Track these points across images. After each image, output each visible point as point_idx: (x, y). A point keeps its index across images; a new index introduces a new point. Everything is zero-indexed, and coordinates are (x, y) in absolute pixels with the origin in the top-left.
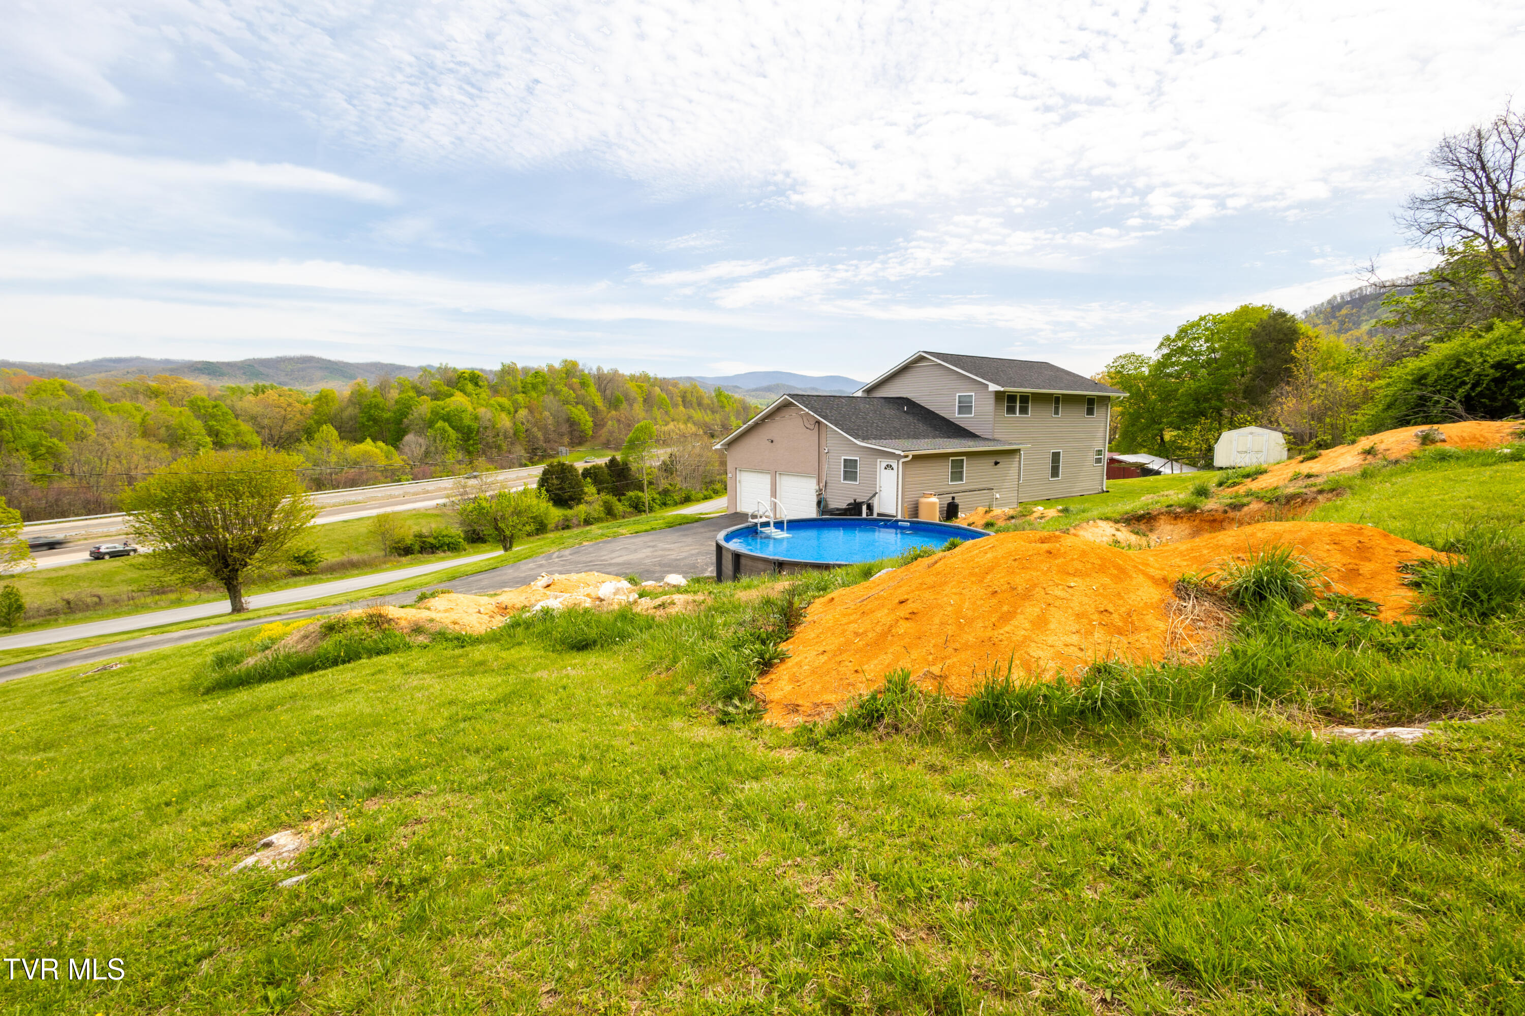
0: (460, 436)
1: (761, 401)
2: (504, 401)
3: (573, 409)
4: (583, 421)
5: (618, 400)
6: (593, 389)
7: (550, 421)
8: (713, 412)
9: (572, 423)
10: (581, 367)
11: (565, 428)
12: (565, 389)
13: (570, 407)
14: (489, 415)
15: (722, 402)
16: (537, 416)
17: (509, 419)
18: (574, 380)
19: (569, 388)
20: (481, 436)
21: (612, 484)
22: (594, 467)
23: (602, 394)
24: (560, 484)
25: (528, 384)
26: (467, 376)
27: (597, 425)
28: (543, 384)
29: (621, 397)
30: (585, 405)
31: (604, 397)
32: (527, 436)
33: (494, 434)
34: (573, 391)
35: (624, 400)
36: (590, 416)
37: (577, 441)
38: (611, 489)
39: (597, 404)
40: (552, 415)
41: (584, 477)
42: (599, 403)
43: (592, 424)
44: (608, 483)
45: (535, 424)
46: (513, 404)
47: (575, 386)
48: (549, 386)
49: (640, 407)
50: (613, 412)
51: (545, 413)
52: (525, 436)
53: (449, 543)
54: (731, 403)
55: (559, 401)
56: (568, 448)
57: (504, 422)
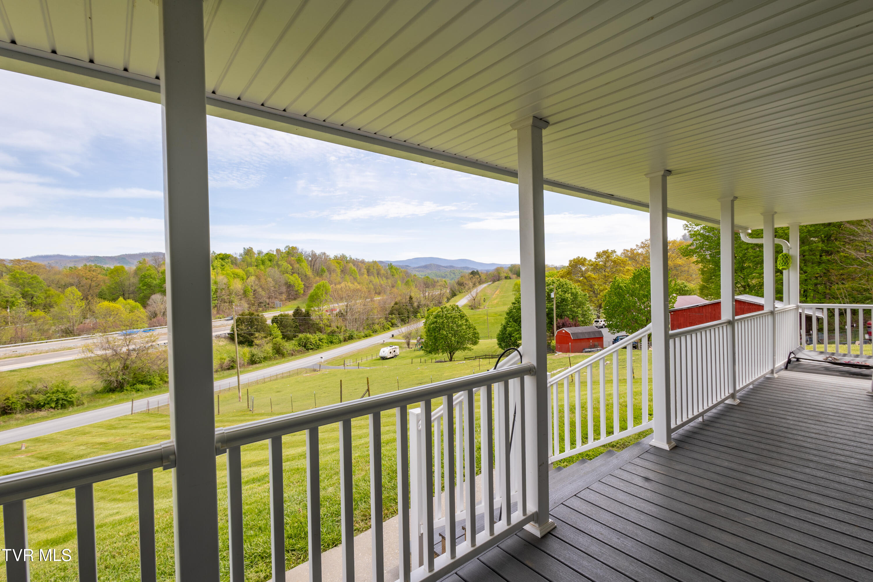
1: (421, 273)
2: (240, 271)
3: (290, 277)
4: (296, 285)
5: (323, 271)
6: (305, 264)
7: (272, 283)
8: (387, 278)
9: (289, 286)
10: (300, 250)
11: (284, 289)
12: (285, 264)
13: (288, 275)
14: (225, 281)
15: (393, 272)
16: (263, 281)
17: (241, 283)
18: (292, 258)
19: (288, 263)
20: (218, 294)
21: (295, 327)
22: (281, 315)
23: (312, 267)
24: (248, 329)
25: (260, 261)
26: (221, 256)
27: (307, 287)
28: (270, 261)
29: (325, 269)
30: (299, 274)
31: (313, 269)
32: (254, 294)
33: (228, 293)
34: (291, 265)
35: (326, 271)
36: (302, 281)
37: (293, 297)
38: (295, 331)
39: (307, 273)
40: (274, 280)
41: (273, 323)
42: (309, 273)
43: (303, 286)
44: (292, 327)
45: (261, 286)
46: (246, 273)
47: (293, 262)
48: (275, 262)
49: (337, 275)
50: (318, 278)
51: (270, 279)
52: (252, 294)
53: (58, 400)
54: (399, 273)
55: (280, 272)
56: (284, 302)
57: (237, 285)
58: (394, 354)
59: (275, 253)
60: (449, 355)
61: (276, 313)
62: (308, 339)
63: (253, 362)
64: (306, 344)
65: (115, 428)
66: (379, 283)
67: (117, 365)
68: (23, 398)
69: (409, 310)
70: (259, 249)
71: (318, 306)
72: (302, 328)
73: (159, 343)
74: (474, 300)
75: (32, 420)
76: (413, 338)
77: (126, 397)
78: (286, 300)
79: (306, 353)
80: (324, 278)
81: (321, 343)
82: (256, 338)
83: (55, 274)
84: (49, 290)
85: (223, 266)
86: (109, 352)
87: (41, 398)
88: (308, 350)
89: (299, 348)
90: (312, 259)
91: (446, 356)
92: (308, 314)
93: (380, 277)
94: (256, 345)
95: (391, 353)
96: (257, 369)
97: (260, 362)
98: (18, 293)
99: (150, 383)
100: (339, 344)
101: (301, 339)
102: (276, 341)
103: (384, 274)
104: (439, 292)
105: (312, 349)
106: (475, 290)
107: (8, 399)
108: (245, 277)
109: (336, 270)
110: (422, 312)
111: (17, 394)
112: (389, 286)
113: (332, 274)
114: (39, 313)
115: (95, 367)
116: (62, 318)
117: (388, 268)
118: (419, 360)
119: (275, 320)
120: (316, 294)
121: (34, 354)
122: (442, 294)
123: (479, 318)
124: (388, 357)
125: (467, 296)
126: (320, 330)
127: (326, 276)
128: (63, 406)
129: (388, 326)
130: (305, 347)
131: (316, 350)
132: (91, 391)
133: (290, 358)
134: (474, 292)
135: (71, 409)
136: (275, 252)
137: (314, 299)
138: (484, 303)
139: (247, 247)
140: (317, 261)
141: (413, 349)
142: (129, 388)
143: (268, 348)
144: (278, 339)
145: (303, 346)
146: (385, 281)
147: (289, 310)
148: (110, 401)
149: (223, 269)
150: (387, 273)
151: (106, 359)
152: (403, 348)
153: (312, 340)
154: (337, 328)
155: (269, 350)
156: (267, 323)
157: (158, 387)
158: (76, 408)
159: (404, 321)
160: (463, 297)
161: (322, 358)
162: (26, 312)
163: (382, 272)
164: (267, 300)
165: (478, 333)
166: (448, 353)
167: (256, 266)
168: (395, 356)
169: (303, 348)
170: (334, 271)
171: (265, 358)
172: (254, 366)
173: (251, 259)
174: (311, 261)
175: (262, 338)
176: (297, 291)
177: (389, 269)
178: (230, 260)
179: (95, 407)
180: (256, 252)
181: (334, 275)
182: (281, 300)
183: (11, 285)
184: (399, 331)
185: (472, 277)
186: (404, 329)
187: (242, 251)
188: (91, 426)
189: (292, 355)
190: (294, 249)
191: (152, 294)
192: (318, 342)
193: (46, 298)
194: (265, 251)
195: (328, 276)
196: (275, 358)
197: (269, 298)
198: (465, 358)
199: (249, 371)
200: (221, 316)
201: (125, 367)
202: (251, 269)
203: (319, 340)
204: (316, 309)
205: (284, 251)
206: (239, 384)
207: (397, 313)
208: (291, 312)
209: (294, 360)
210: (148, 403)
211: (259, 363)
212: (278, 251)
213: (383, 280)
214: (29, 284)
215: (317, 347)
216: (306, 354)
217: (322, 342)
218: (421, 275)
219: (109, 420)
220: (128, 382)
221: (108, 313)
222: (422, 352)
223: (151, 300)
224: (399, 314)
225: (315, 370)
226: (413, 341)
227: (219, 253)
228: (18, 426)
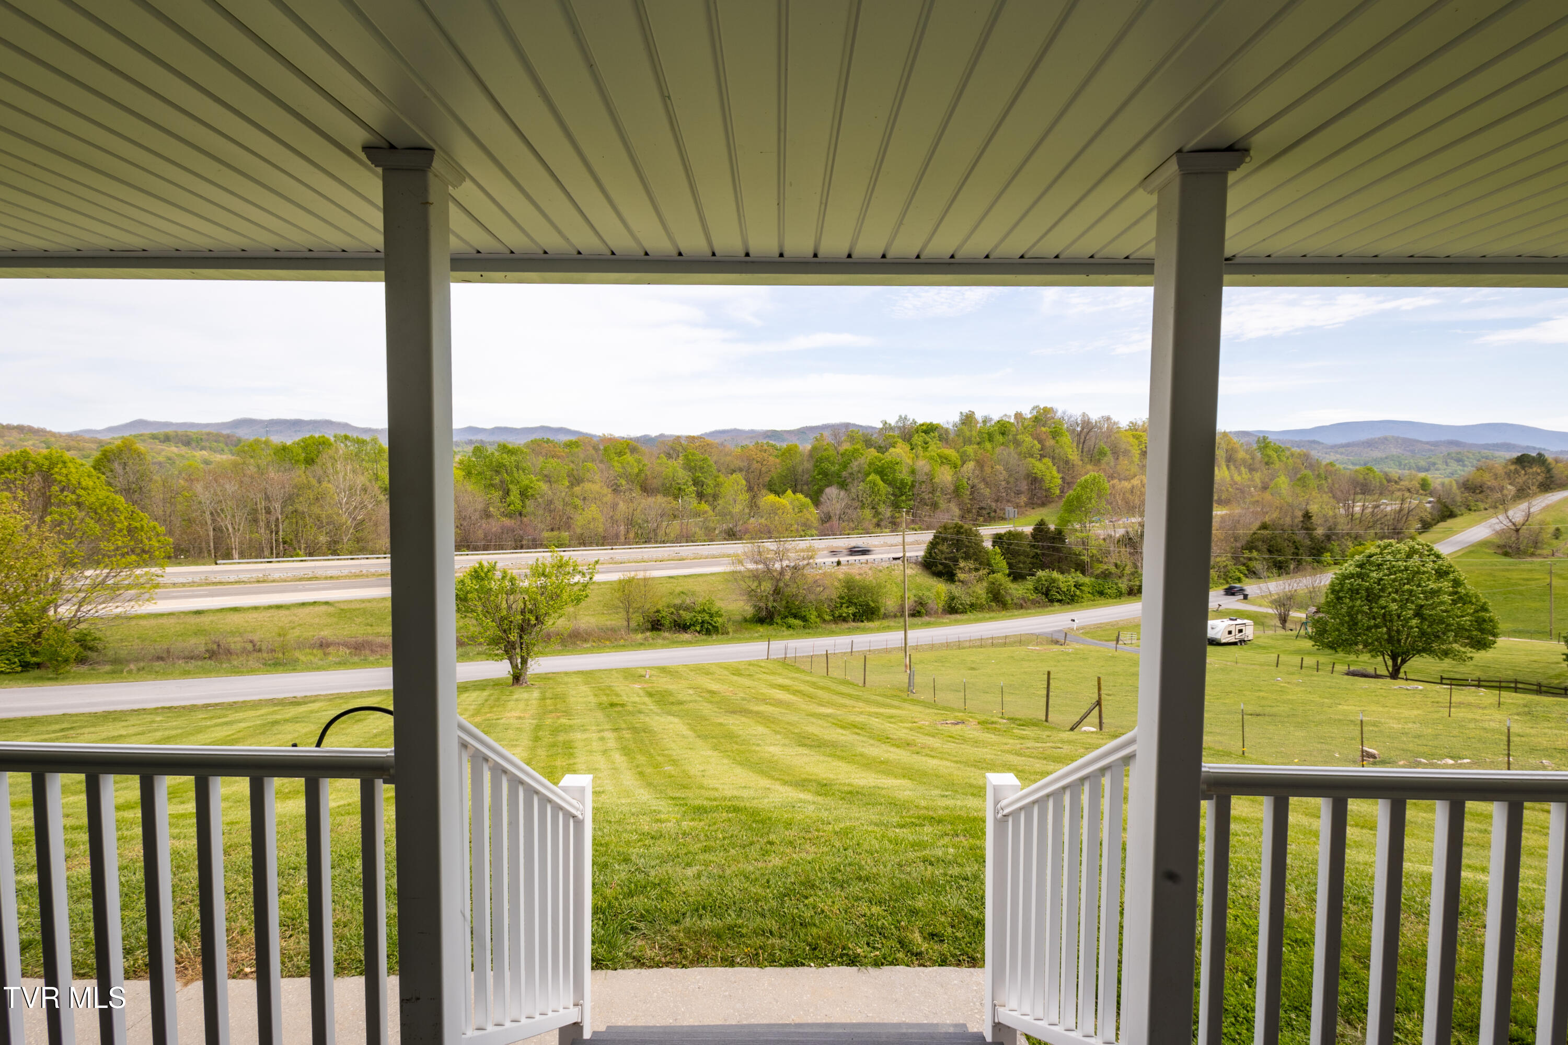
0: (890, 490)
1: (1352, 458)
2: (951, 453)
3: (1038, 464)
4: (1048, 478)
5: (1102, 453)
6: (1066, 440)
7: (1004, 474)
8: (1252, 469)
9: (1034, 480)
10: (1059, 414)
11: (1024, 486)
12: (1029, 439)
13: (1033, 460)
14: (927, 469)
15: (1269, 456)
16: (988, 470)
17: (952, 473)
18: (1043, 429)
19: (1034, 439)
20: (916, 491)
21: (1033, 557)
22: (1010, 533)
23: (1081, 446)
24: (952, 552)
25: (985, 435)
26: (924, 428)
27: (1068, 483)
28: (1003, 434)
29: (1107, 449)
30: (1053, 458)
31: (1083, 448)
32: (972, 493)
33: (931, 490)
34: (1040, 442)
35: (1109, 453)
36: (1059, 472)
37: (1039, 502)
38: (1032, 564)
39: (1070, 457)
40: (1007, 469)
41: (994, 546)
42: (1073, 455)
43: (1060, 481)
44: (1027, 556)
45: (984, 480)
46: (961, 457)
47: (1044, 437)
48: (1010, 437)
49: (1132, 462)
50: (1089, 467)
51: (998, 467)
52: (968, 493)
53: (703, 622)
54: (1285, 459)
55: (1020, 454)
56: (1024, 509)
57: (945, 476)
58: (1239, 636)
59: (1012, 420)
60: (1390, 663)
61: (1002, 528)
62: (1054, 581)
63: (952, 609)
64: (1048, 590)
65: (740, 675)
66: (1228, 479)
67: (767, 586)
68: (672, 613)
69: (1298, 545)
70: (985, 413)
71: (1081, 522)
72: (1046, 560)
73: (818, 561)
74: (1517, 531)
75: (677, 642)
76: (1301, 606)
77: (774, 633)
78: (1026, 505)
79: (1047, 606)
80: (1103, 467)
81: (1078, 593)
82: (960, 568)
83: (726, 455)
84: (718, 477)
85: (926, 443)
86: (761, 566)
87: (687, 616)
88: (1051, 601)
89: (1034, 597)
90: (1083, 429)
91: (1381, 664)
92: (1059, 536)
93: (1232, 467)
94: (959, 581)
95: (1230, 633)
96: (957, 622)
97: (964, 612)
98: (690, 480)
99: (804, 619)
100: (1115, 598)
101: (1039, 580)
102: (994, 578)
103: (1244, 461)
104: (1397, 507)
105: (1059, 601)
106: (1524, 506)
107: (658, 611)
108: (959, 463)
109: (1129, 451)
110: (1337, 549)
111: (668, 607)
112: (1255, 487)
113: (1121, 458)
114: (705, 507)
115: (744, 585)
116: (725, 515)
117: (1255, 446)
118: (1296, 660)
119: (998, 540)
120: (1078, 498)
121: (694, 558)
122: (1406, 511)
123: (1527, 580)
124: (1223, 641)
125: (1494, 521)
126: (1082, 568)
127: (1108, 464)
128: (708, 632)
129: (1238, 574)
130: (1047, 595)
131: (1068, 603)
132: (739, 618)
133: (1016, 612)
134: (1517, 513)
135: (714, 637)
136: (1013, 417)
137: (1076, 507)
138: (1555, 542)
139: (965, 410)
140: (1092, 434)
141: (1295, 633)
142: (779, 621)
143: (981, 590)
144: (998, 576)
145: (1043, 593)
146: (1244, 476)
147: (1026, 525)
148: (756, 635)
149: (925, 449)
150: (1253, 459)
151: (756, 576)
152: (1269, 626)
153: (1061, 585)
154: (1116, 565)
155: (980, 592)
156: (985, 544)
157: (814, 625)
158: (720, 636)
159: (1280, 568)
160: (1477, 523)
161: (1073, 620)
162: (693, 502)
163: (1241, 455)
164: (994, 504)
165: (1491, 621)
166: (1387, 657)
167: (978, 444)
168: (1242, 642)
169: (1044, 597)
170: (1126, 453)
171: (973, 607)
172: (953, 617)
173: (971, 431)
174: (1079, 435)
175: (970, 570)
176: (1048, 490)
177: (1260, 449)
178: (936, 434)
179: (739, 640)
180: (980, 420)
181: (1124, 462)
182: (1017, 506)
183: (685, 469)
184: (1260, 589)
185: (1516, 472)
186: (1276, 586)
187: (956, 418)
188: (720, 666)
189: (1021, 607)
190: (1047, 411)
191: (828, 486)
192: (1073, 589)
193: (715, 487)
194: (996, 417)
195: (1112, 464)
196: (990, 609)
197: (997, 501)
198: (1442, 678)
199: (943, 623)
200: (916, 527)
201: (777, 591)
202: (970, 449)
203: (1075, 586)
204: (1077, 526)
205: (1029, 416)
206: (906, 644)
207: (1264, 548)
208: (1028, 530)
209: (1022, 616)
210: (786, 649)
211: (962, 612)
212: (1018, 416)
213: (1240, 474)
214: (701, 468)
215: (1069, 599)
216: (1047, 609)
217: (1082, 591)
218: (1346, 465)
219: (739, 662)
220: (779, 613)
221: (774, 510)
222: (1308, 644)
223: (824, 496)
224: (1270, 552)
225: (1057, 642)
226: (1298, 615)
227: (922, 422)
228: (663, 646)
